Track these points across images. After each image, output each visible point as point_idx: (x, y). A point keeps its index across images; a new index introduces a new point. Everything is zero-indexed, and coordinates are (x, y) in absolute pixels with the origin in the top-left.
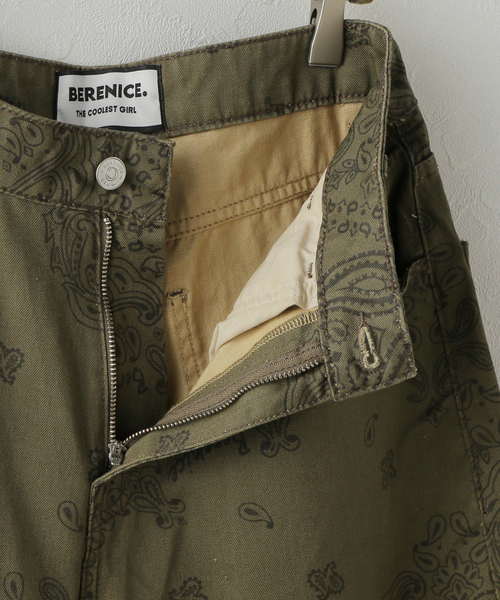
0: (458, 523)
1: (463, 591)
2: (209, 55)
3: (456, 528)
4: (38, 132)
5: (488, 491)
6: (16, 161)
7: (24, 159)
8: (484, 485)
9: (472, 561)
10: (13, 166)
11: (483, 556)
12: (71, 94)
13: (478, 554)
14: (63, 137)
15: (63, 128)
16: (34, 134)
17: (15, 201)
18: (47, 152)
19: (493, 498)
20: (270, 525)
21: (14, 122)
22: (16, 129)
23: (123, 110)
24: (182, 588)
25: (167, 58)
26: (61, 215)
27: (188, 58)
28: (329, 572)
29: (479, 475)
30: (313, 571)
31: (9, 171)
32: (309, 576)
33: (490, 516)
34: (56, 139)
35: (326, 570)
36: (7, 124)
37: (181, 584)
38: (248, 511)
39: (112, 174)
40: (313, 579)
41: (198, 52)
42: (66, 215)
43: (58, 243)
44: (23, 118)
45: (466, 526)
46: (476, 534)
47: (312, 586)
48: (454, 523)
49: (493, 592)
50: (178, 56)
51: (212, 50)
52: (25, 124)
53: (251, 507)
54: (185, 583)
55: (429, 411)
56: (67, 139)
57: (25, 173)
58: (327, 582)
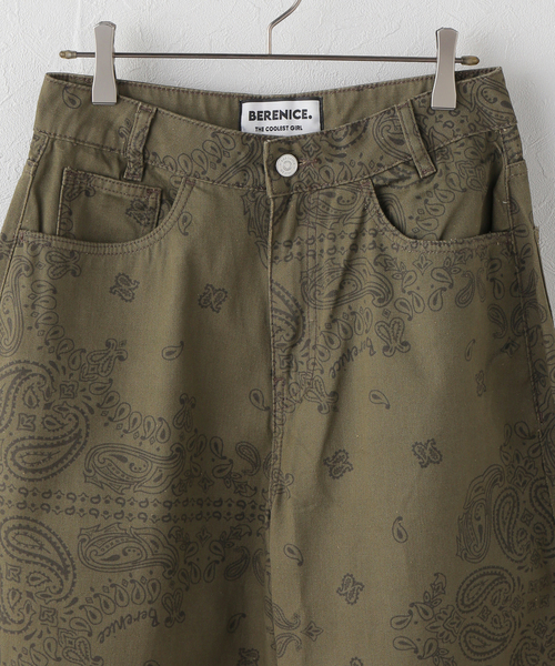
0: (521, 429)
1: (524, 479)
2: (357, 93)
3: (519, 433)
4: (231, 140)
5: (545, 406)
6: (219, 161)
7: (224, 159)
8: (541, 402)
9: (529, 457)
10: (218, 165)
11: (538, 453)
12: (250, 116)
13: (534, 452)
14: (249, 143)
15: (249, 136)
16: (228, 142)
17: (221, 189)
18: (239, 153)
19: (548, 411)
20: (388, 407)
21: (214, 135)
22: (216, 140)
23: (293, 128)
24: (334, 457)
25: (326, 92)
26: (254, 196)
27: (342, 94)
28: (429, 446)
29: (537, 395)
30: (416, 443)
31: (215, 168)
32: (414, 446)
33: (546, 424)
34: (244, 144)
35: (426, 444)
36: (210, 137)
37: (333, 454)
38: (375, 397)
39: (287, 166)
40: (416, 449)
41: (349, 89)
42: (257, 195)
43: (252, 215)
44: (219, 132)
45: (527, 432)
46: (534, 437)
47: (415, 454)
48: (517, 429)
49: (544, 478)
50: (335, 92)
51: (359, 89)
52: (221, 136)
53: (376, 393)
54: (336, 453)
55: (507, 346)
56: (253, 144)
57: (225, 169)
58: (427, 453)
